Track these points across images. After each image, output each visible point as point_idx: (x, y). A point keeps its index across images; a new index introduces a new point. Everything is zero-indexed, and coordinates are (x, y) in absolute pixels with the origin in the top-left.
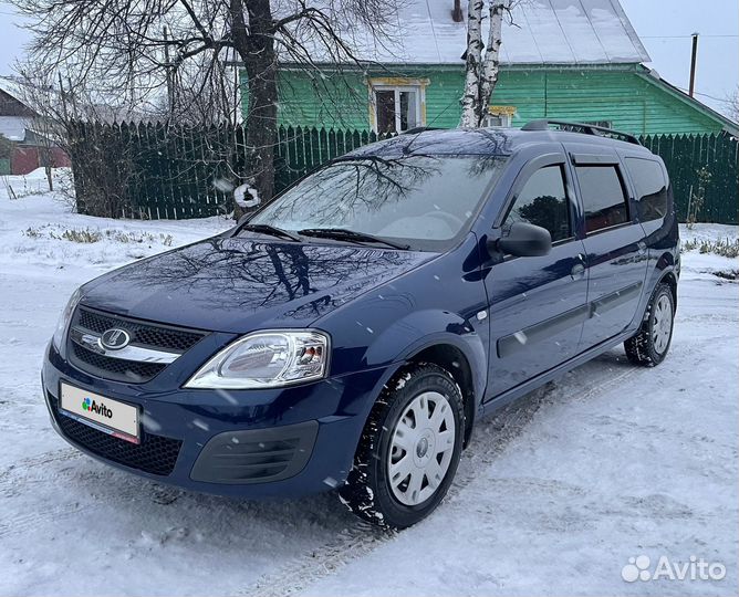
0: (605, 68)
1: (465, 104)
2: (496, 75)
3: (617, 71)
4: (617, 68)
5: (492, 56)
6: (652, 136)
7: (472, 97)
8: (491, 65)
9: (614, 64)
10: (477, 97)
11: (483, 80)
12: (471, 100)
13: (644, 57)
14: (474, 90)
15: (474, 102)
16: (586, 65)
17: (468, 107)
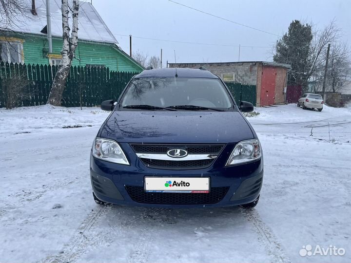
0: (102, 44)
1: (64, 53)
2: (77, 43)
3: (106, 46)
4: (106, 44)
5: (75, 34)
6: (120, 72)
7: (67, 51)
8: (75, 38)
9: (106, 43)
10: (69, 51)
11: (72, 44)
12: (66, 52)
13: (116, 41)
14: (67, 48)
15: (68, 53)
16: (95, 42)
17: (66, 55)
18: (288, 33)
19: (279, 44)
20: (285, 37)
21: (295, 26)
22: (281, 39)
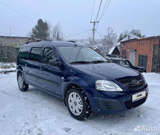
18: (37, 24)
19: (33, 30)
20: (36, 26)
21: (40, 21)
22: (34, 27)
